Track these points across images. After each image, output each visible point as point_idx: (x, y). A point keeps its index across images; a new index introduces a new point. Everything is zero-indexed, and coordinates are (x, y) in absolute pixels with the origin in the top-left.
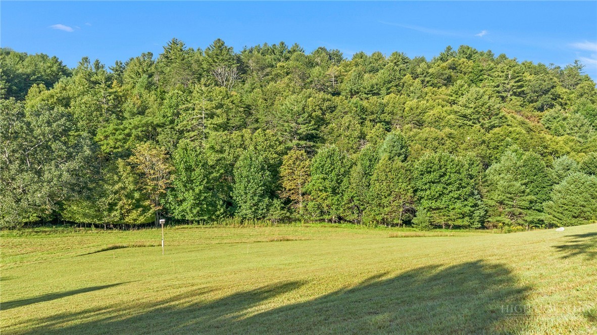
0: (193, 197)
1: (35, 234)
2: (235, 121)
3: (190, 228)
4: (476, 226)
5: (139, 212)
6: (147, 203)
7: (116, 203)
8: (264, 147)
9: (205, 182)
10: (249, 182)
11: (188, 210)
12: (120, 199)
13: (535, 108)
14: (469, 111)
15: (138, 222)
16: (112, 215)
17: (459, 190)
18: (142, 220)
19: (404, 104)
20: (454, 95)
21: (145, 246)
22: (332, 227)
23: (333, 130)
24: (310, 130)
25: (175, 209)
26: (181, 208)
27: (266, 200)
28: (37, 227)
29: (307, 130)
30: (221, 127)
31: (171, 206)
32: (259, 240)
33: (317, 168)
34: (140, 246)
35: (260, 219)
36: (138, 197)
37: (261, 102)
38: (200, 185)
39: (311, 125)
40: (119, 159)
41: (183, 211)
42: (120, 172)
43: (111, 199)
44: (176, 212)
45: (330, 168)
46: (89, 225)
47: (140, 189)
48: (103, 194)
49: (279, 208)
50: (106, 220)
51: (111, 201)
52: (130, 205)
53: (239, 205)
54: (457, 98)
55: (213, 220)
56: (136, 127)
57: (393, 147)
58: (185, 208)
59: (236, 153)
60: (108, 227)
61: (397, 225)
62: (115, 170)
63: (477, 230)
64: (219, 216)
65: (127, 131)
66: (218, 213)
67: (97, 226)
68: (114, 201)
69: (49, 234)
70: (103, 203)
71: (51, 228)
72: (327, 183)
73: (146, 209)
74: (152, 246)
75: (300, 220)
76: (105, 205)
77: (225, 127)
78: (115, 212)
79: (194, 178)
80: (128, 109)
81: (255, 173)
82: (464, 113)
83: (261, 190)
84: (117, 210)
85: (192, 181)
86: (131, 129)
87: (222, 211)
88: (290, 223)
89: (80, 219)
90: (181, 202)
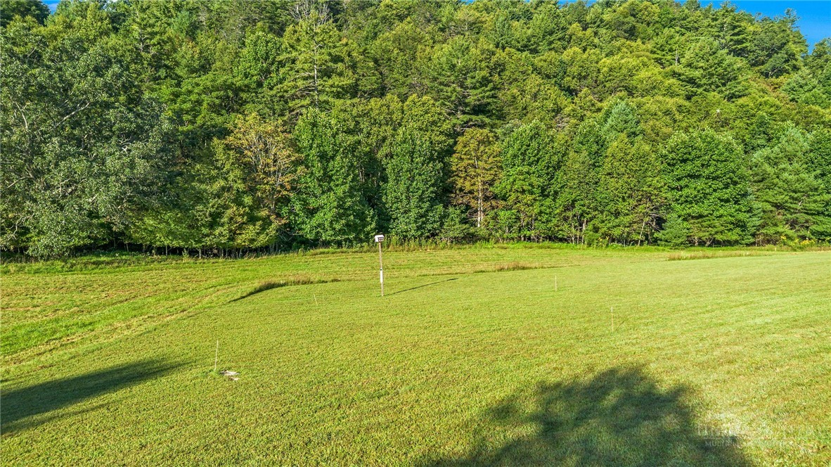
0: (336, 203)
1: (94, 266)
2: (368, 84)
3: (333, 253)
4: (747, 241)
5: (257, 227)
6: (264, 213)
7: (219, 214)
8: (425, 123)
9: (350, 179)
10: (412, 179)
11: (327, 224)
12: (226, 207)
13: (762, 73)
14: (697, 73)
15: (257, 244)
16: (217, 232)
17: (727, 188)
18: (263, 240)
19: (597, 63)
20: (659, 52)
21: (312, 283)
22: (541, 248)
23: (515, 98)
24: (488, 97)
25: (303, 223)
26: (314, 222)
27: (440, 207)
28: (81, 256)
29: (483, 97)
30: (347, 92)
31: (297, 218)
32: (483, 269)
33: (515, 156)
34: (304, 283)
35: (428, 237)
36: (251, 203)
37: (398, 54)
38: (343, 183)
39: (488, 88)
40: (215, 139)
41: (319, 225)
42: (217, 161)
43: (213, 207)
44: (307, 228)
45: (535, 156)
46: (177, 252)
47: (252, 190)
48: (199, 198)
49: (457, 220)
50: (208, 241)
51: (212, 210)
52: (243, 216)
53: (394, 217)
54: (664, 55)
55: (361, 241)
56: (207, 91)
57: (626, 122)
58: (320, 221)
59: (381, 133)
60: (207, 252)
61: (636, 242)
62: (209, 158)
63: (749, 248)
64: (368, 233)
65: (193, 97)
66: (369, 228)
67: (193, 253)
68: (217, 209)
69: (118, 267)
70: (202, 212)
71: (112, 257)
72: (534, 180)
73: (266, 222)
74: (323, 282)
75: (487, 240)
76: (205, 214)
77: (353, 91)
78: (220, 228)
79: (333, 172)
80: (184, 62)
81: (423, 165)
82: (691, 76)
83: (432, 192)
84: (222, 225)
85: (330, 177)
86: (199, 94)
87: (373, 225)
88: (475, 242)
89: (163, 240)
90: (311, 212)
